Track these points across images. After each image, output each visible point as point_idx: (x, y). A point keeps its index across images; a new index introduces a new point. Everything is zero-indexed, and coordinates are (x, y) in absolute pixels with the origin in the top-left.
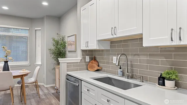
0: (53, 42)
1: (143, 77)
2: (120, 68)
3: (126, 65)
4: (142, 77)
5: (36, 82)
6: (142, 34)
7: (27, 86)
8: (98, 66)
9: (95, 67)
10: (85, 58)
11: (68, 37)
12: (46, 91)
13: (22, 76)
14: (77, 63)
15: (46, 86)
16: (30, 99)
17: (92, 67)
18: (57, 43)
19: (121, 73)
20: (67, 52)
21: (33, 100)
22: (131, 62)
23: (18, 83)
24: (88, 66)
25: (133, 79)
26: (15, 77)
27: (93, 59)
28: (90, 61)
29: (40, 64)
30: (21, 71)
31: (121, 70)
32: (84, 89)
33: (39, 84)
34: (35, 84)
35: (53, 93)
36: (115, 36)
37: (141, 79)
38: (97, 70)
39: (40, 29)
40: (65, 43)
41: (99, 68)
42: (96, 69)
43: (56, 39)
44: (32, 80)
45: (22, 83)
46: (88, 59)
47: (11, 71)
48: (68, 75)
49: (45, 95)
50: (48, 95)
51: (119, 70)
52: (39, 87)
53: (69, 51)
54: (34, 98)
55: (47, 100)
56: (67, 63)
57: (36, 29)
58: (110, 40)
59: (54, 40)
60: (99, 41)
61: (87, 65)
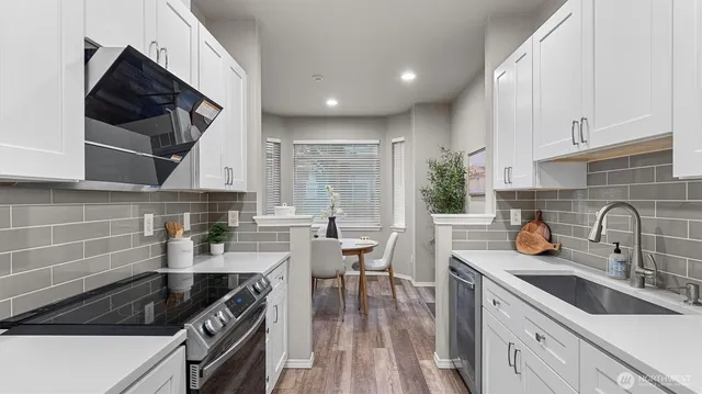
0: (430, 171)
1: (697, 287)
2: (618, 251)
3: (637, 242)
4: (692, 287)
5: (389, 268)
6: (669, 138)
7: (374, 278)
8: (550, 241)
9: (537, 243)
10: (506, 216)
11: (470, 155)
12: (414, 297)
13: (359, 252)
14: (483, 227)
15: (415, 284)
16: (376, 307)
17: (529, 242)
18: (441, 172)
19: (621, 268)
20: (468, 198)
21: (382, 311)
22: (659, 231)
23: (355, 267)
24: (518, 238)
25: (661, 291)
26: (345, 252)
27: (535, 218)
28: (524, 224)
29: (403, 227)
30: (359, 241)
31: (621, 257)
32: (487, 300)
33: (395, 275)
34: (388, 274)
35: (428, 304)
36: (583, 147)
37: (688, 294)
38: (546, 253)
39: (402, 139)
40: (461, 172)
41: (550, 247)
42: (540, 249)
43: (440, 161)
44: (382, 263)
45: (359, 266)
46: (516, 217)
47: (340, 240)
48: (454, 258)
49: (410, 304)
50: (417, 306)
51: (613, 257)
52: (401, 284)
53: (473, 196)
54: (384, 306)
55: (413, 318)
56: (454, 227)
57: (394, 140)
58: (587, 160)
59: (432, 164)
60: (543, 165)
61: (514, 237)
